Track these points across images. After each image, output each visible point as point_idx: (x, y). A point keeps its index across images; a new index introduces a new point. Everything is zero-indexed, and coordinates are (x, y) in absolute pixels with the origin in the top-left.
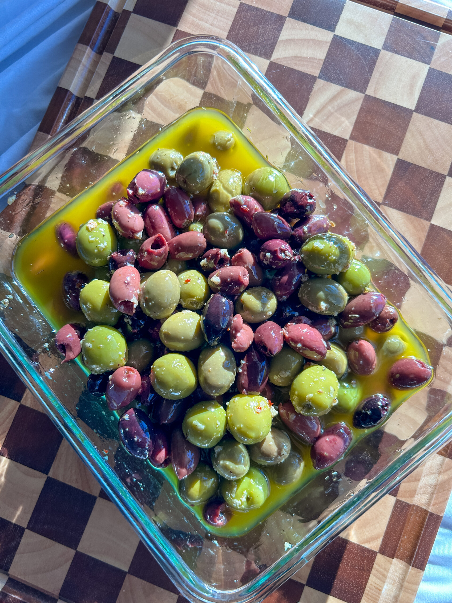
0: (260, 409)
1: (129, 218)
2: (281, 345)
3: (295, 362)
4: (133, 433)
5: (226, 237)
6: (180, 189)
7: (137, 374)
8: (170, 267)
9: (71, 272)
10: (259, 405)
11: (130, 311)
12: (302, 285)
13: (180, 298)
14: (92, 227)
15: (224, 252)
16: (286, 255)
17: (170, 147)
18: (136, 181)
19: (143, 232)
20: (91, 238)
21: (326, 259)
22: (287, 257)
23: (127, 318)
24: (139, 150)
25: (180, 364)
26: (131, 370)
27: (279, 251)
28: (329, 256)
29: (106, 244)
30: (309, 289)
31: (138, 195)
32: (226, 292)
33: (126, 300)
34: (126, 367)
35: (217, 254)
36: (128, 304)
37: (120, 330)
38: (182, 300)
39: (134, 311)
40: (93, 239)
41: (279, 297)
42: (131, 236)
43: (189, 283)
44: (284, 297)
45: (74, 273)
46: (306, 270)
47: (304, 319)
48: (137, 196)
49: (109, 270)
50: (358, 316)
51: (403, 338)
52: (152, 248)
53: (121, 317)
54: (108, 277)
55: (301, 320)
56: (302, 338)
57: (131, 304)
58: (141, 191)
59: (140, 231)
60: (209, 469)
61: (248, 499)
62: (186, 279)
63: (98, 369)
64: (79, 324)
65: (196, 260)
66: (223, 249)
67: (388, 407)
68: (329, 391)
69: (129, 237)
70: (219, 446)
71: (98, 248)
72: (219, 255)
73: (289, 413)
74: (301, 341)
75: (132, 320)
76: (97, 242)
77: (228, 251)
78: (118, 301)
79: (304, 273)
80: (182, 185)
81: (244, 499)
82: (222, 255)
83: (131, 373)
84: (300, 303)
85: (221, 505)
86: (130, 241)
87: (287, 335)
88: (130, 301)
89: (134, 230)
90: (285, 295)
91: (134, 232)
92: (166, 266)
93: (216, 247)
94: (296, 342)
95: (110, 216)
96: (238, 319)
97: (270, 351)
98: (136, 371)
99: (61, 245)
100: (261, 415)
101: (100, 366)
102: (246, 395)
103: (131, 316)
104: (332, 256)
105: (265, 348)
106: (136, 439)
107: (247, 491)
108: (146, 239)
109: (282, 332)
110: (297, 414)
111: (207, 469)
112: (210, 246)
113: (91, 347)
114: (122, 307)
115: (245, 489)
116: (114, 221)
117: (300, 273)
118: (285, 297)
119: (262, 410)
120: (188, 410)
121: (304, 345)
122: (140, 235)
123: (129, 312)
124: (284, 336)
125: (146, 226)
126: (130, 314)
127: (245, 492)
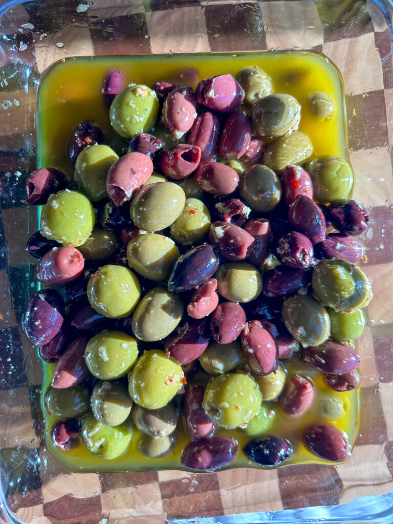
0: (171, 381)
1: (181, 109)
2: (234, 338)
3: (235, 360)
4: (39, 315)
5: (259, 197)
6: (249, 119)
7: (81, 265)
8: (185, 186)
9: (93, 122)
10: (173, 376)
11: (118, 201)
12: (296, 297)
13: (173, 223)
14: (141, 94)
15: (246, 211)
16: (304, 259)
17: (270, 73)
18: (214, 81)
19: (185, 134)
20: (133, 103)
21: (339, 291)
22: (304, 263)
23: (110, 206)
24: (238, 55)
25: (127, 286)
26: (78, 257)
27: (300, 250)
28: (344, 290)
29: (142, 119)
30: (300, 305)
31: (207, 96)
32: (220, 250)
33: (122, 188)
34: (76, 250)
35: (238, 208)
36: (120, 192)
37: (96, 210)
38: (174, 225)
39: (121, 204)
40: (133, 106)
41: (265, 290)
42: (171, 129)
43: (192, 215)
44: (270, 293)
45: (95, 125)
46: (310, 284)
47: (274, 328)
48: (205, 96)
49: (128, 147)
50: (323, 361)
51: (345, 407)
52: (182, 155)
53: (105, 200)
54: (122, 152)
55: (269, 327)
56: (259, 346)
57: (123, 194)
58: (211, 94)
59: (182, 131)
60: (87, 394)
61: (101, 447)
62: (193, 210)
63: (47, 233)
64: (64, 176)
65: (215, 197)
66: (248, 207)
67: (286, 458)
68: (246, 412)
69: (169, 129)
70: (109, 384)
71: (132, 118)
72: (239, 209)
73: (195, 401)
74: (255, 348)
75: (114, 210)
76: (135, 112)
77: (251, 212)
78: (112, 183)
79: (304, 287)
80: (254, 116)
81: (98, 445)
82: (242, 212)
83: (76, 259)
84: (280, 310)
85: (75, 432)
86: (166, 133)
87: (247, 331)
88: (124, 191)
89: (177, 126)
90: (272, 292)
91: (176, 127)
92: (183, 182)
93: (243, 200)
94: (251, 346)
95: (166, 95)
96: (213, 284)
97: (220, 338)
98: (83, 260)
99: (102, 90)
100: (167, 387)
101: (52, 232)
102: (168, 358)
103: (115, 206)
104: (346, 293)
105: (217, 330)
106: (37, 323)
107: (106, 440)
108: (183, 143)
109: (244, 326)
110: (201, 409)
111: (85, 392)
112: (237, 193)
113: (56, 208)
114: (113, 191)
115: (106, 437)
116: (166, 104)
117: (303, 283)
118: (270, 295)
119: (172, 383)
120: (106, 330)
121: (255, 353)
122: (179, 134)
123: (116, 201)
124: (243, 331)
125: (192, 131)
126: (115, 204)
127: (103, 440)
